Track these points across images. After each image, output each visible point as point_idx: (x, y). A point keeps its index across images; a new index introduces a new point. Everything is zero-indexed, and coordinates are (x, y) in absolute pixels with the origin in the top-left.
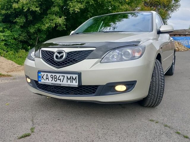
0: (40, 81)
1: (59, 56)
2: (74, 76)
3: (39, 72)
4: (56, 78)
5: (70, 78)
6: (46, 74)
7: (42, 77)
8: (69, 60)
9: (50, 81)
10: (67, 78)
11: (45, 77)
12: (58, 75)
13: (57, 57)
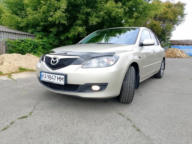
0: (42, 78)
1: (54, 61)
2: (62, 77)
3: (41, 72)
4: (50, 77)
5: (59, 78)
6: (45, 74)
8: (60, 64)
9: (47, 79)
10: (58, 78)
11: (44, 76)
12: (52, 75)
13: (53, 61)
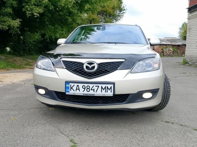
0: (69, 92)
1: (90, 67)
2: (109, 86)
3: (67, 83)
4: (89, 89)
5: (105, 88)
6: (76, 85)
7: (71, 88)
8: (101, 71)
9: (81, 92)
10: (102, 88)
11: (75, 88)
